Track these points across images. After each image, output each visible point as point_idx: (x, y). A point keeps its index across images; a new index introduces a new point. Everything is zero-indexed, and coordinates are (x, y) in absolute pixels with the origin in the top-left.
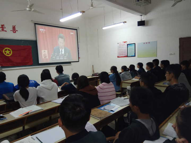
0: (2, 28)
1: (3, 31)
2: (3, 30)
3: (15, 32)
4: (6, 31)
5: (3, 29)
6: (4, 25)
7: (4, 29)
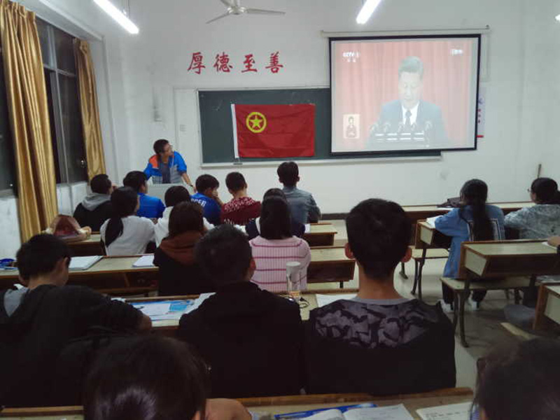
0: (247, 64)
1: (249, 70)
2: (249, 68)
3: (276, 71)
4: (255, 70)
5: (249, 66)
6: (251, 56)
7: (251, 65)
